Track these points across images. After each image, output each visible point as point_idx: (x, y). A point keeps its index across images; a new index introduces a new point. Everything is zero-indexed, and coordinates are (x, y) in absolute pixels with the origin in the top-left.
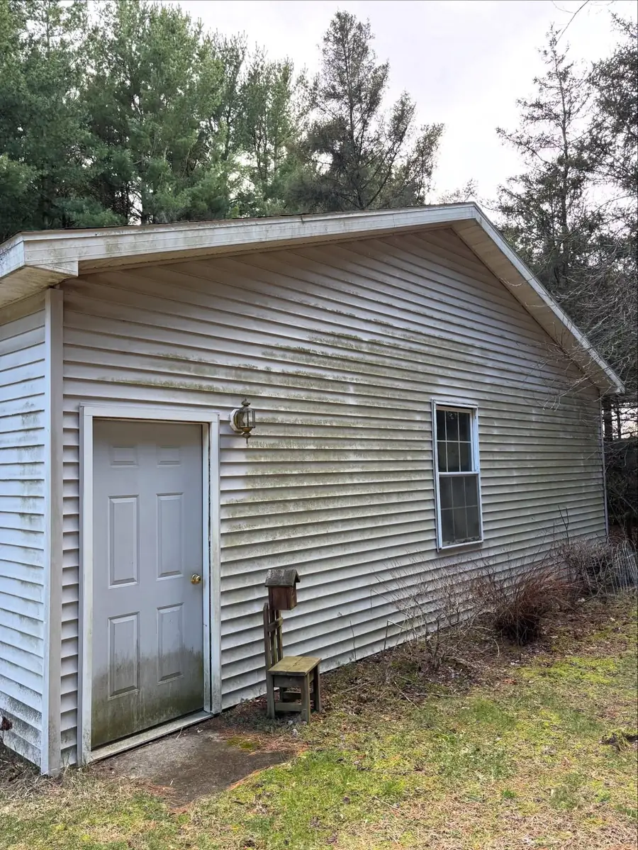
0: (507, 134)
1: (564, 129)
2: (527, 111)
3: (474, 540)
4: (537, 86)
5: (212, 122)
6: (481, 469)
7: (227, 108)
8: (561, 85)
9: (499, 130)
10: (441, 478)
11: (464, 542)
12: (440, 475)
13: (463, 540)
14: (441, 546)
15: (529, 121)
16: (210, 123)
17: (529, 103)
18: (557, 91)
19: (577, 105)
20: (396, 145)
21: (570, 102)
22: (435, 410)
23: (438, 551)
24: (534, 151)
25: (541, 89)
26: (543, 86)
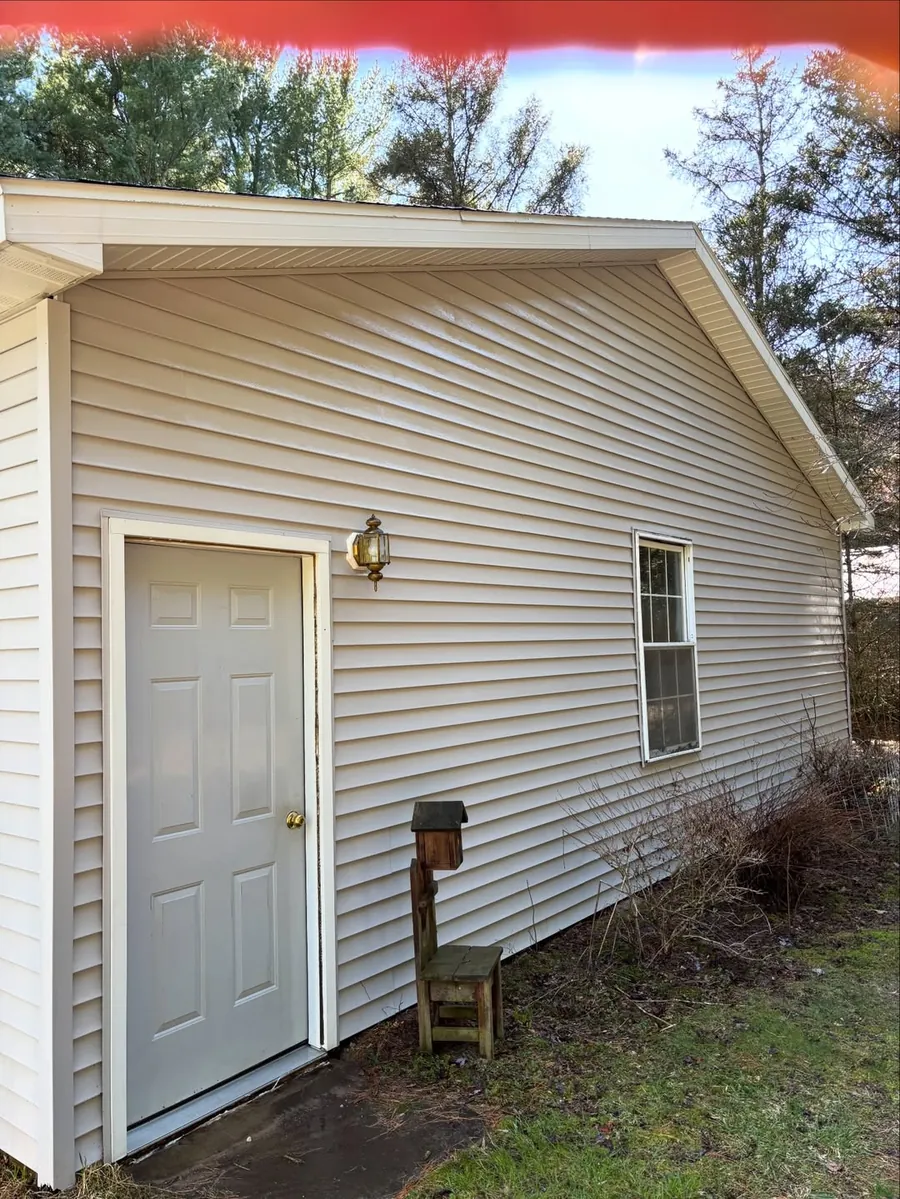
0: (681, 159)
1: (760, 154)
2: (706, 128)
3: (691, 747)
4: (723, 92)
5: (235, 140)
6: (698, 638)
7: (257, 120)
8: (757, 90)
9: (668, 154)
10: (647, 652)
11: (677, 751)
12: (645, 648)
13: (676, 747)
14: (647, 758)
15: (711, 142)
16: (231, 141)
17: (712, 116)
18: (751, 99)
19: (780, 120)
20: (518, 173)
21: (771, 115)
22: (637, 545)
23: (643, 765)
24: (717, 186)
25: (728, 96)
26: (731, 92)
